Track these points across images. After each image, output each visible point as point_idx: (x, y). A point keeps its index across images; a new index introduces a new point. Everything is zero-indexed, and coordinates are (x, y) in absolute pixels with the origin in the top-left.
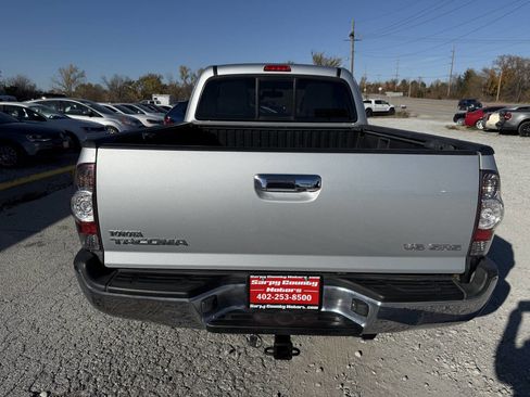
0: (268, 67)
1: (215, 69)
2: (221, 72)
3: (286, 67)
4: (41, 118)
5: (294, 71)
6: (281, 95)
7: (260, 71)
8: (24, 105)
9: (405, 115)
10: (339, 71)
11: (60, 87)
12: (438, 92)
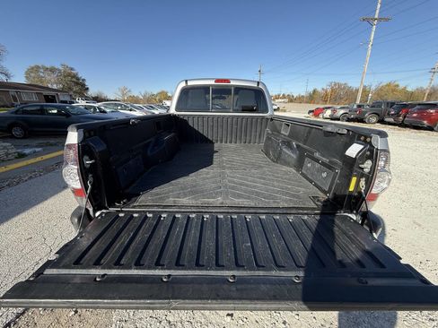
0: (217, 81)
1: (186, 81)
2: (190, 83)
3: (228, 81)
4: (104, 112)
5: (232, 83)
6: (224, 98)
7: (213, 82)
8: (96, 105)
9: (285, 111)
10: (258, 83)
11: (119, 97)
12: (300, 100)
